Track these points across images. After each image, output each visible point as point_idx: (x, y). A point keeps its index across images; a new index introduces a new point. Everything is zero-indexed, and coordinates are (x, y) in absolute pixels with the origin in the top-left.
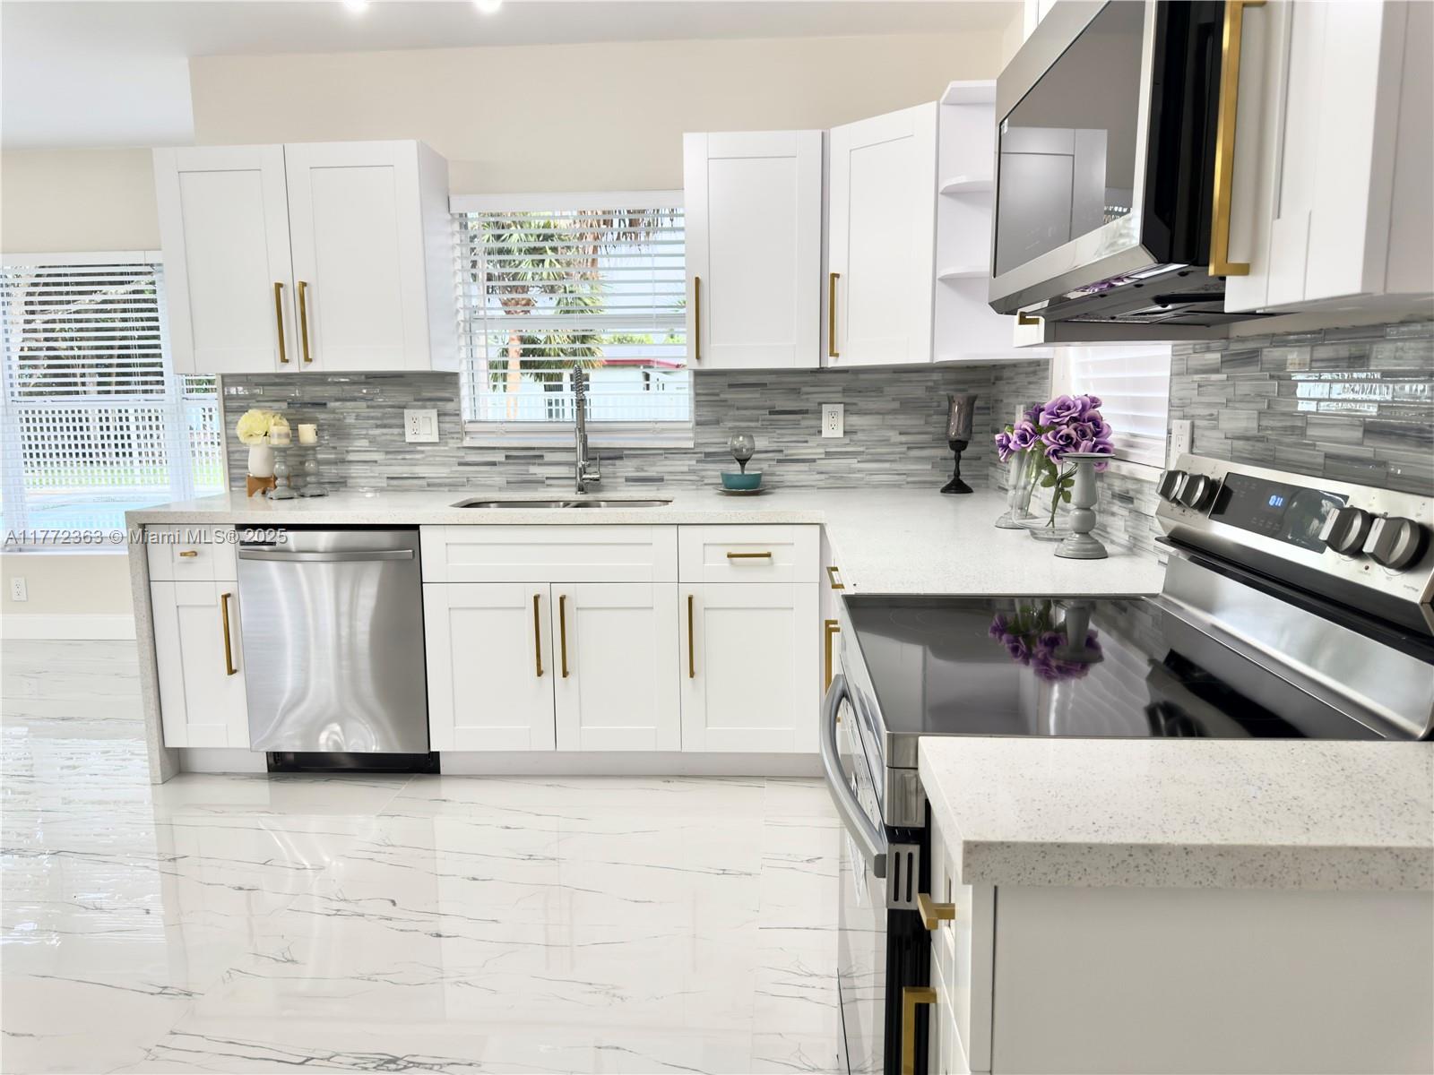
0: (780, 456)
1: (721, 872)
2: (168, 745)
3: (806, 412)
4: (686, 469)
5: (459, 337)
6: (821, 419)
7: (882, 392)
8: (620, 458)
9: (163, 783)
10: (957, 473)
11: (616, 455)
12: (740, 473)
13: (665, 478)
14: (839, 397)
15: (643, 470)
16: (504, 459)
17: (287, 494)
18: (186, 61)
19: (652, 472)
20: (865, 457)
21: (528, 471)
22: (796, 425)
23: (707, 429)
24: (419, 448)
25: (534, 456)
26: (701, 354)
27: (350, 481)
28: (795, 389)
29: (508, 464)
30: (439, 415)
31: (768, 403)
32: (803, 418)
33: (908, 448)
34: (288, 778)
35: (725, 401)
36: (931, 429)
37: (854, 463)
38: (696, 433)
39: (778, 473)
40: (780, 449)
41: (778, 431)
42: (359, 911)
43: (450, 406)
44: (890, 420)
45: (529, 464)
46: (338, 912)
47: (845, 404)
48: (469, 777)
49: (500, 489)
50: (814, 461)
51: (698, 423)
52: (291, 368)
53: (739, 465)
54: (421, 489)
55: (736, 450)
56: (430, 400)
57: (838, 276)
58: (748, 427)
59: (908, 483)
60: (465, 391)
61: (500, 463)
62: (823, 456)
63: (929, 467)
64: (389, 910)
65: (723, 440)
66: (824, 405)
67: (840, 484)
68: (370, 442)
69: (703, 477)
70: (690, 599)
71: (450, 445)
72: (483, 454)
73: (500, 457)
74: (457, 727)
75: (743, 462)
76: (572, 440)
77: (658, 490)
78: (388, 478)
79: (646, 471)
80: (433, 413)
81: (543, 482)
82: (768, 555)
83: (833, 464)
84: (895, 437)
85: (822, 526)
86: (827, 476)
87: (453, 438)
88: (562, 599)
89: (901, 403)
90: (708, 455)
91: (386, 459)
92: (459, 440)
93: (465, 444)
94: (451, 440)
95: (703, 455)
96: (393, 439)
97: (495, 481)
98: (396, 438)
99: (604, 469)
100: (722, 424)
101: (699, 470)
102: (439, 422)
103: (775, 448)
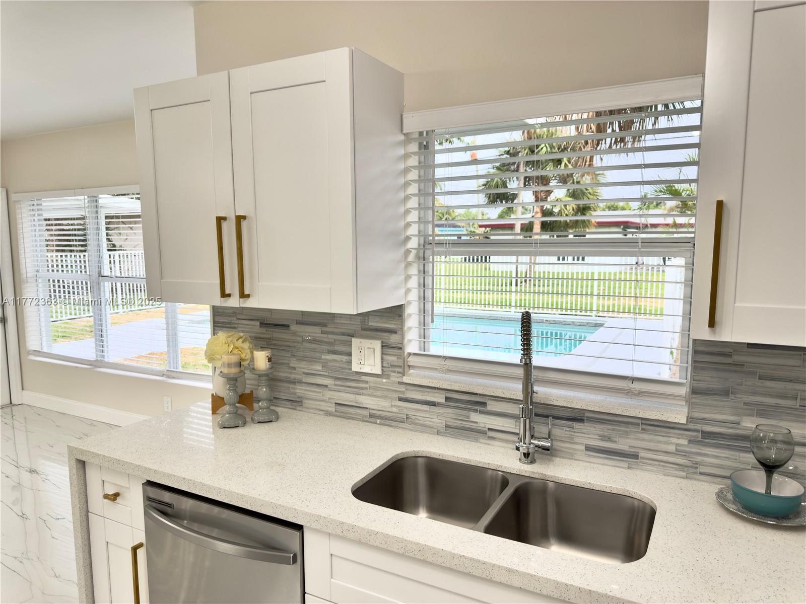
4: (672, 448)
5: (408, 265)
8: (581, 420)
11: (573, 418)
12: (765, 489)
13: (641, 455)
15: (609, 439)
16: (443, 401)
19: (623, 445)
21: (468, 417)
23: (708, 400)
24: (364, 378)
25: (478, 402)
27: (305, 401)
29: (448, 406)
30: (382, 347)
35: (742, 366)
38: (691, 406)
43: (394, 339)
45: (470, 410)
49: (439, 433)
51: (694, 391)
53: (763, 474)
54: (364, 420)
56: (376, 330)
60: (412, 322)
61: (440, 405)
68: (323, 367)
69: (696, 463)
71: (392, 379)
72: (424, 392)
73: (440, 398)
75: (770, 467)
77: (629, 468)
78: (336, 403)
79: (615, 442)
80: (377, 345)
81: (484, 433)
87: (394, 372)
90: (706, 435)
91: (335, 385)
92: (401, 375)
93: (406, 379)
94: (392, 374)
95: (700, 434)
96: (341, 366)
97: (433, 422)
98: (344, 366)
99: (557, 432)
100: (732, 396)
101: (692, 453)
102: (382, 354)
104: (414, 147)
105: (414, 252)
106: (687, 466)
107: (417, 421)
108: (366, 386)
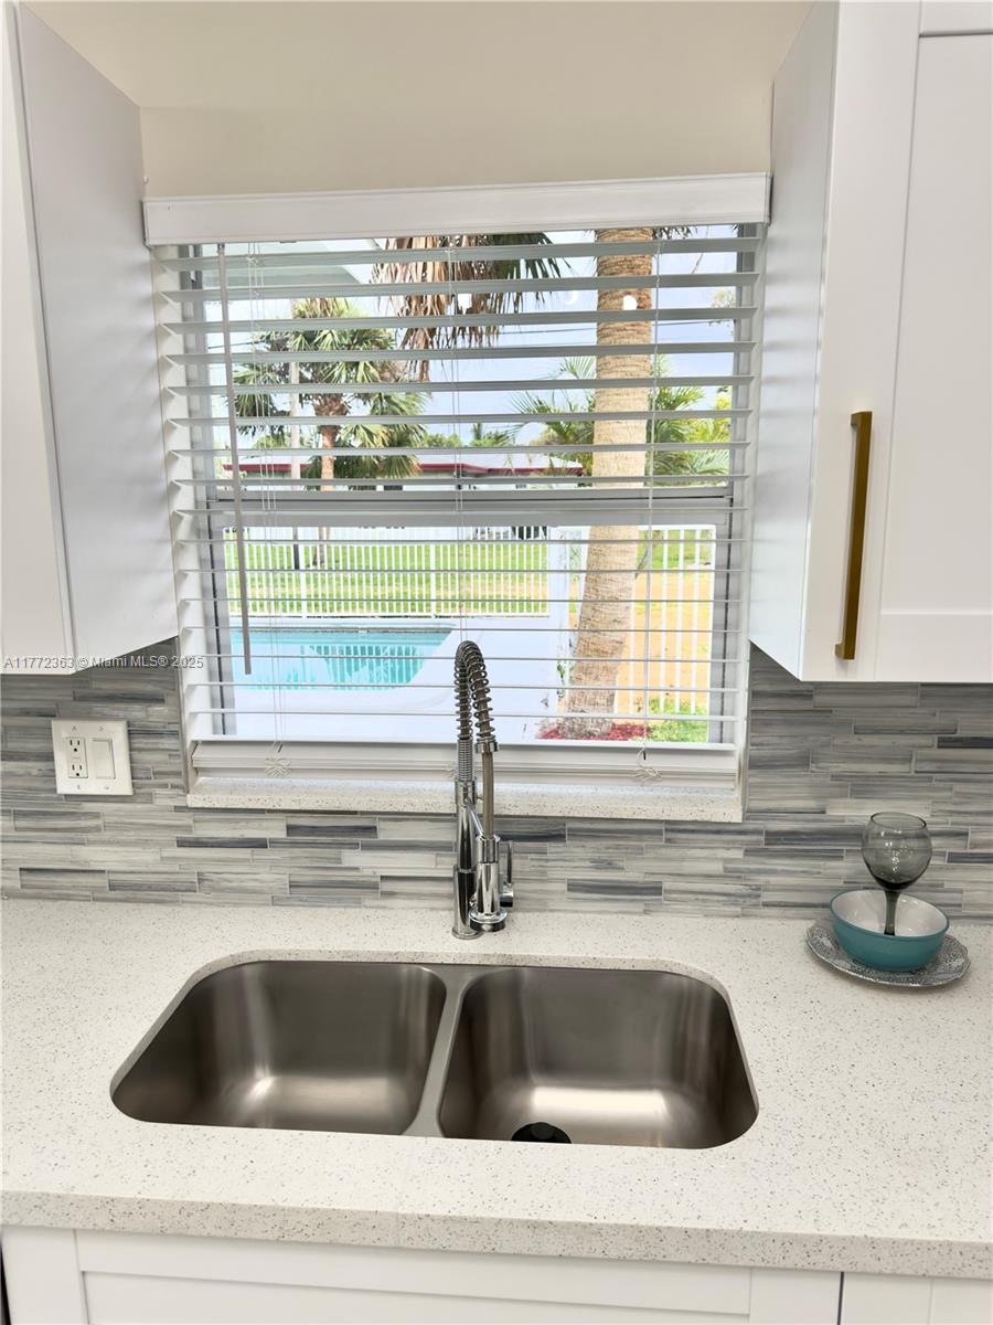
0: (957, 846)
4: (717, 868)
5: (178, 548)
8: (558, 837)
11: (548, 831)
13: (666, 886)
15: (609, 865)
16: (281, 834)
19: (633, 872)
21: (339, 860)
24: (89, 806)
25: (358, 829)
29: (294, 844)
30: (130, 733)
31: (940, 721)
38: (747, 790)
39: (949, 886)
40: (962, 828)
41: (958, 787)
43: (157, 714)
45: (342, 845)
49: (276, 901)
53: (880, 897)
54: (96, 897)
56: (112, 698)
58: (882, 776)
60: (195, 678)
61: (275, 843)
65: (812, 804)
69: (759, 888)
71: (159, 802)
72: (237, 821)
73: (275, 829)
75: (893, 886)
76: (439, 792)
77: (646, 912)
78: (21, 869)
79: (618, 871)
80: (117, 732)
81: (374, 887)
87: (165, 786)
90: (773, 837)
91: (16, 829)
92: (181, 792)
93: (193, 800)
94: (158, 791)
95: (762, 838)
96: (28, 784)
97: (262, 882)
98: (37, 784)
100: (813, 767)
101: (751, 872)
102: (131, 749)
103: (948, 827)
104: (170, 282)
105: (187, 518)
106: (742, 896)
107: (225, 884)
108: (98, 822)
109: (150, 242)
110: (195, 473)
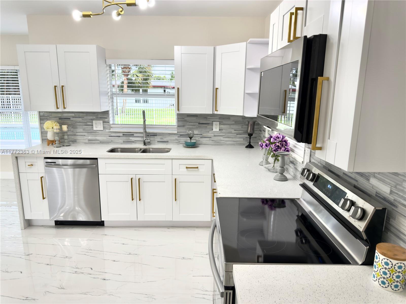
0: (201, 136)
1: (183, 258)
2: (26, 218)
3: (209, 124)
4: (175, 139)
5: (109, 100)
6: (213, 126)
7: (230, 119)
8: (156, 135)
9: (25, 229)
10: (250, 142)
11: (155, 135)
12: (190, 142)
13: (169, 141)
14: (218, 120)
15: (162, 139)
16: (122, 135)
17: (59, 146)
18: (25, 16)
19: (165, 140)
20: (225, 137)
21: (129, 139)
22: (206, 127)
23: (180, 128)
24: (97, 132)
25: (131, 134)
26: (179, 109)
27: (77, 141)
28: (206, 117)
29: (123, 137)
30: (103, 122)
31: (198, 121)
32: (208, 126)
33: (237, 134)
34: (61, 227)
35: (186, 120)
36: (243, 129)
37: (222, 138)
38: (178, 129)
39: (201, 141)
40: (201, 134)
41: (201, 129)
42: (82, 271)
43: (106, 120)
44: (232, 126)
45: (130, 137)
46: (76, 272)
47: (220, 122)
48: (113, 227)
49: (121, 144)
50: (211, 137)
51: (178, 126)
52: (60, 110)
53: (190, 139)
54: (98, 143)
55: (189, 134)
56: (101, 118)
57: (218, 88)
58: (192, 128)
59: (236, 144)
60: (111, 115)
62: (213, 136)
63: (242, 140)
64: (91, 272)
65: (185, 131)
66: (214, 122)
67: (218, 144)
68: (83, 130)
69: (180, 141)
70: (175, 180)
71: (107, 131)
72: (117, 133)
73: (121, 135)
74: (109, 214)
75: (191, 138)
76: (142, 130)
77: (167, 144)
78: (88, 140)
79: (163, 139)
80: (101, 122)
81: (134, 142)
82: (197, 168)
83: (216, 138)
84: (233, 131)
85: (212, 160)
86: (214, 142)
87: (107, 129)
88: (139, 179)
89: (235, 122)
90: (181, 135)
91: (88, 135)
92: (109, 130)
93: (111, 131)
95: (179, 135)
97: (119, 141)
98: (91, 129)
99: (151, 139)
100: (185, 127)
101: (179, 139)
102: (103, 124)
103: (200, 134)
105: (110, 96)
108: (98, 134)
109: (107, 64)
110: (110, 91)
